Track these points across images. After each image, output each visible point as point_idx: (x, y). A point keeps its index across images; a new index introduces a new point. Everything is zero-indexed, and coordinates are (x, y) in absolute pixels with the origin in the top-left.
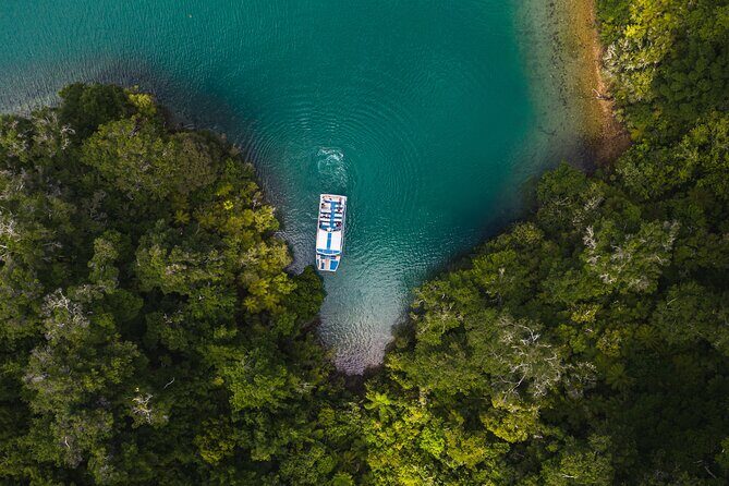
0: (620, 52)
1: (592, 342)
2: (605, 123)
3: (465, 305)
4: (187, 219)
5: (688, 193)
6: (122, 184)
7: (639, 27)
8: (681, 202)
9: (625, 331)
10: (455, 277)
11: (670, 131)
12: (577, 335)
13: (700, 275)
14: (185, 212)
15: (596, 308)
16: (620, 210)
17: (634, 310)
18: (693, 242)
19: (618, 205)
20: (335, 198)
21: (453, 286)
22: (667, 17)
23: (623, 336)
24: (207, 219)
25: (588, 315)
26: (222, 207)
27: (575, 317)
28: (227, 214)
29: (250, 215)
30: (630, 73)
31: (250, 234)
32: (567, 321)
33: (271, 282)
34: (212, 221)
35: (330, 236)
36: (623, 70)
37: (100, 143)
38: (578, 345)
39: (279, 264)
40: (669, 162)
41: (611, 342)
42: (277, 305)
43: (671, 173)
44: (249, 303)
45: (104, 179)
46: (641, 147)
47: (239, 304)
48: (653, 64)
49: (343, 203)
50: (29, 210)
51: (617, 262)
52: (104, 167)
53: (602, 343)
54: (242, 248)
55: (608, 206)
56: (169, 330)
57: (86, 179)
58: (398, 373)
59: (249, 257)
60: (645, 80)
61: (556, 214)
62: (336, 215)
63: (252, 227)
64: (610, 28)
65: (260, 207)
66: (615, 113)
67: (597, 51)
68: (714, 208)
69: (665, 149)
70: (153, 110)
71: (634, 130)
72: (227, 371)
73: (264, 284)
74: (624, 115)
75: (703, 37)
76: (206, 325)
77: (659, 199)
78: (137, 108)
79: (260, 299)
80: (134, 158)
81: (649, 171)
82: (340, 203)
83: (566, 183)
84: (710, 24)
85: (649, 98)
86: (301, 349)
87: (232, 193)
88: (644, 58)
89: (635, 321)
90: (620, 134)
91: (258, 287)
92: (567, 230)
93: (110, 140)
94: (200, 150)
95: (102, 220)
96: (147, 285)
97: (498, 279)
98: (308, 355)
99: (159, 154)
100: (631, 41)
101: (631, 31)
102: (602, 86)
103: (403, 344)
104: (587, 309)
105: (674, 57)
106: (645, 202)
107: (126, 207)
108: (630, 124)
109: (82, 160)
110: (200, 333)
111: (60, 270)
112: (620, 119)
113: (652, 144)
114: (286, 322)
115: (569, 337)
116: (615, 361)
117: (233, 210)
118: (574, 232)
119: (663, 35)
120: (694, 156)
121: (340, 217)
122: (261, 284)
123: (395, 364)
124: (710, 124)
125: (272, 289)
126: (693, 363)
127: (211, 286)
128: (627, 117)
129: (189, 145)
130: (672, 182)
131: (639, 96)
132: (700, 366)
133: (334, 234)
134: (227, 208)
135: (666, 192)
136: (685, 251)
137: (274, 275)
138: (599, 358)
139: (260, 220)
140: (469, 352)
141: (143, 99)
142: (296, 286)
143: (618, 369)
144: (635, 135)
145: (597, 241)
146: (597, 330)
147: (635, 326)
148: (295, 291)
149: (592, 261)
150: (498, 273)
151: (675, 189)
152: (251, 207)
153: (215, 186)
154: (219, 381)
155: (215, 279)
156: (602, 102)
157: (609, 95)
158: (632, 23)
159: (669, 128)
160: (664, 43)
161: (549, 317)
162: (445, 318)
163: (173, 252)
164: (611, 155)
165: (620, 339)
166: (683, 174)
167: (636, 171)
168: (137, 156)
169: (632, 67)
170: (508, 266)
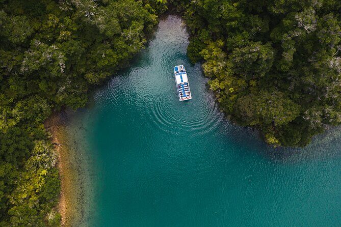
0: (49, 162)
1: (61, 21)
2: (56, 133)
3: (121, 40)
4: (251, 82)
5: (17, 96)
6: (281, 94)
7: (40, 174)
8: (20, 92)
9: (46, 26)
10: (125, 54)
11: (26, 126)
12: (68, 25)
13: (10, 47)
14: (252, 86)
15: (60, 38)
16: (49, 87)
17: (42, 37)
18: (14, 63)
19: (49, 90)
20: (185, 99)
21: (126, 50)
22: (27, 177)
23: (47, 24)
24: (241, 82)
25: (63, 33)
26: (234, 89)
27: (69, 33)
28: (232, 85)
29: (221, 86)
30: (44, 152)
31: (222, 77)
32: (73, 32)
33: (211, 55)
34: (239, 82)
35: (182, 81)
36: (48, 154)
37: (291, 113)
38: (68, 20)
39: (208, 64)
40: (26, 111)
41: (52, 20)
42: (208, 44)
43: (25, 106)
44: (221, 43)
45: (289, 96)
46: (39, 120)
47: (226, 42)
48: (34, 156)
49: (181, 98)
50: (324, 75)
51: (50, 53)
52: (289, 101)
53: (57, 20)
54: (225, 68)
55: (54, 89)
56: (258, 24)
57: (297, 95)
58: (152, 13)
59: (221, 65)
60: (37, 148)
61: (78, 85)
62: (182, 91)
63: (220, 81)
64: (54, 175)
65: (217, 90)
66: (52, 136)
67: (60, 166)
68: (5, 89)
69: (28, 118)
70: (267, 136)
71: (43, 128)
72: (231, 7)
73: (214, 53)
74: (47, 135)
75: (10, 164)
76: (241, 29)
77: (31, 95)
78: (274, 136)
79: (217, 46)
80: (275, 105)
81: (35, 106)
82: (182, 97)
83: (74, 100)
84: (7, 170)
85: (36, 141)
86: (197, 24)
87: (230, 96)
88: (38, 158)
89: (41, 32)
90: (49, 127)
91: (217, 52)
92: (74, 78)
93: (287, 115)
94: (245, 112)
95: (290, 76)
96: (269, 44)
97: (105, 51)
98: (194, 21)
99: (263, 109)
100: (44, 168)
101: (44, 172)
102: (58, 149)
103: (150, 27)
104: (64, 37)
105: (24, 159)
106: (37, 93)
107: (279, 85)
108: (45, 130)
109: (300, 106)
110: (244, 25)
111: (309, 47)
112: (49, 133)
113: (34, 121)
114: (204, 35)
115: (72, 23)
116: (50, 12)
117: (229, 88)
118: (70, 76)
119: (29, 168)
120: (14, 112)
121: (180, 91)
122: (216, 53)
123: (154, 17)
124: (7, 127)
125: (211, 51)
126: (14, 10)
127: (239, 45)
128: (46, 134)
129: (250, 114)
130: (25, 102)
131: (40, 142)
132: (11, 8)
133: (180, 82)
134: (232, 89)
135: (28, 98)
136: (18, 59)
137: (210, 58)
138: (58, 13)
139: (217, 84)
140: (119, 17)
141: (272, 140)
142: (200, 53)
143: (49, 8)
144: (42, 126)
145: (59, 65)
146: (59, 27)
147: (41, 29)
148: (200, 51)
149: (61, 56)
150: (105, 55)
151: (23, 99)
152: (221, 90)
153: (238, 98)
154: (235, 4)
155: (237, 49)
156: (57, 143)
157: (55, 145)
158: (44, 176)
159: (26, 128)
160: (28, 164)
161: (82, 35)
162: (130, 34)
163: (256, 57)
164: (53, 118)
165: (49, 22)
166: (19, 105)
167: (42, 106)
168: (273, 107)
169: (43, 155)
170: (101, 59)
